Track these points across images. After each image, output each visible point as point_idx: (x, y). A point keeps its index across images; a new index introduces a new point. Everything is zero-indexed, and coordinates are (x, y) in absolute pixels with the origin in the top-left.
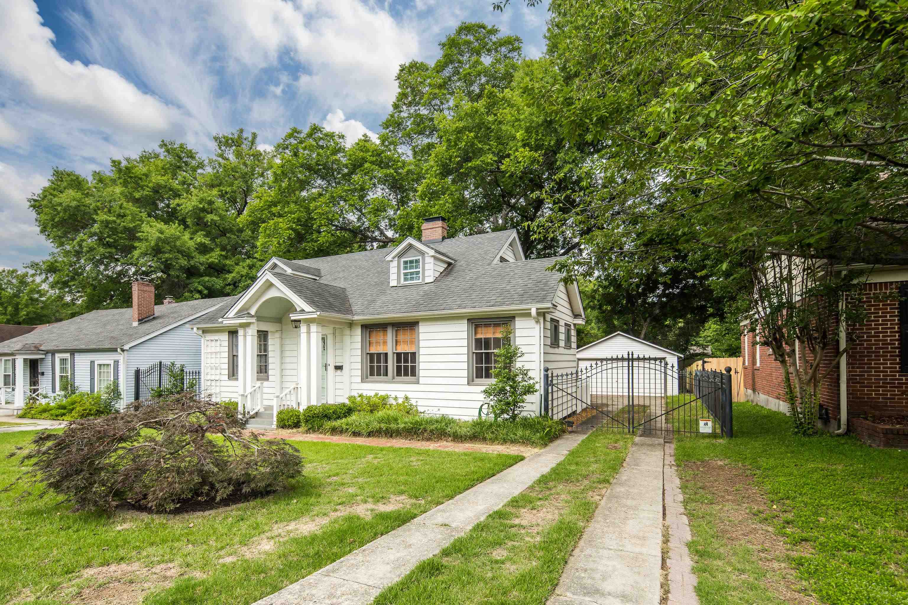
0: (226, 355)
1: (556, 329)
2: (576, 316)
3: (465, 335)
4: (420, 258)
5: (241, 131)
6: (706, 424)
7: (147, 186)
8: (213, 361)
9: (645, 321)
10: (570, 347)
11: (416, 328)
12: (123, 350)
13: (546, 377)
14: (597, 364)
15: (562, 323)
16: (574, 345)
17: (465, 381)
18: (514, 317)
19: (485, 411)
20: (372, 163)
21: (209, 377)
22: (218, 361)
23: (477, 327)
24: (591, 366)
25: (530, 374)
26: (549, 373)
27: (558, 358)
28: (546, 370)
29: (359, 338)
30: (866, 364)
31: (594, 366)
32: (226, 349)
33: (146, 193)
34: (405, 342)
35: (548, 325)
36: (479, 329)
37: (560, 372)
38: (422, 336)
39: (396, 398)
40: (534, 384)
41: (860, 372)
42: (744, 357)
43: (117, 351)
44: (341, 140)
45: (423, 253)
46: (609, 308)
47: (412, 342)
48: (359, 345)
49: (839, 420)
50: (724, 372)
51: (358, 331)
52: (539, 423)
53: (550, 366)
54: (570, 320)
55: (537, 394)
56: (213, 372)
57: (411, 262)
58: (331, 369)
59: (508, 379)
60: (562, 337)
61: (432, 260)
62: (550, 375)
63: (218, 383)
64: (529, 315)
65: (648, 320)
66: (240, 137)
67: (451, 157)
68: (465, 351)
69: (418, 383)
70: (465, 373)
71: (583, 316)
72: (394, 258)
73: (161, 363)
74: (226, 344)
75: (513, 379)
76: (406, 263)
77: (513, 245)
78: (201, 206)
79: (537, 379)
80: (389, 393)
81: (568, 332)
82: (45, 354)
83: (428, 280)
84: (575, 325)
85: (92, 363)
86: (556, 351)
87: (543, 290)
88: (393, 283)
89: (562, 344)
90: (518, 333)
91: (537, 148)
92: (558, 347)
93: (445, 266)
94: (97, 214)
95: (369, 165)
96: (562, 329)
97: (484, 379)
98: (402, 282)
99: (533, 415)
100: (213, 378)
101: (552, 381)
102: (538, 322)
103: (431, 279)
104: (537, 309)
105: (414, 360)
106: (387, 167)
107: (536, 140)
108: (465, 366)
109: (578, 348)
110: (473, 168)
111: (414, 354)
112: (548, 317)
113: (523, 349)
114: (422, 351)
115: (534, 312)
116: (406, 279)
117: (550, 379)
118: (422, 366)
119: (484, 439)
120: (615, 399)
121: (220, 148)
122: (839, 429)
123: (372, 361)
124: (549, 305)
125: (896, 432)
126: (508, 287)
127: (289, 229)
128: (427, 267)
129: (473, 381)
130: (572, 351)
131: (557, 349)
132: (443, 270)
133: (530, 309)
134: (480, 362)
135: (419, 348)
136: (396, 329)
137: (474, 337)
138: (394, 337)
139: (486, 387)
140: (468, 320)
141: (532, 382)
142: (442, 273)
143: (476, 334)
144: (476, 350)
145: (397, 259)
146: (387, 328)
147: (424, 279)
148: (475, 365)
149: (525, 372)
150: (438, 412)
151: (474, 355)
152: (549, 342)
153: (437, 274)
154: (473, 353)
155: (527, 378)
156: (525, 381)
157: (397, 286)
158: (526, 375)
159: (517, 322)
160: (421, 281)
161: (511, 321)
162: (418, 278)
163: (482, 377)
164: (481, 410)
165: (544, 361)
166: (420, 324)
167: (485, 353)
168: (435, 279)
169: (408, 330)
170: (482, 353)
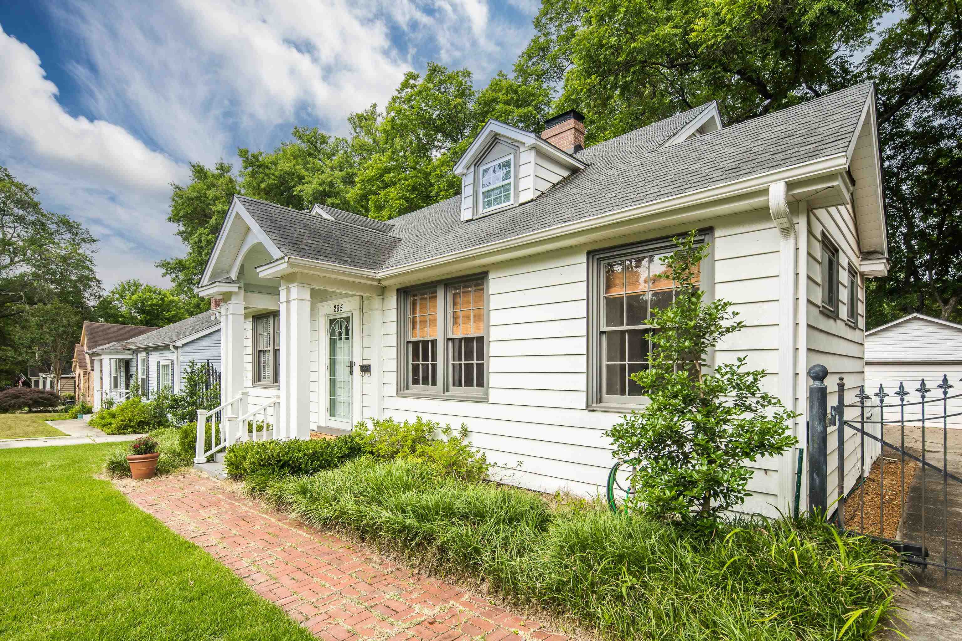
2: (869, 254)
3: (581, 291)
4: (512, 157)
5: (374, 106)
7: (273, 175)
10: (855, 326)
11: (485, 286)
12: (176, 348)
13: (819, 395)
15: (843, 259)
17: (580, 400)
18: (710, 231)
19: (623, 481)
20: (507, 103)
23: (610, 268)
25: (766, 386)
26: (831, 383)
27: (836, 346)
28: (819, 375)
29: (392, 315)
33: (271, 181)
34: (467, 317)
35: (818, 251)
36: (617, 275)
38: (494, 302)
39: (448, 430)
40: (778, 419)
43: (169, 349)
44: (467, 79)
45: (516, 147)
47: (479, 317)
48: (393, 328)
51: (392, 301)
54: (855, 260)
57: (496, 168)
58: (357, 369)
60: (843, 294)
61: (533, 156)
64: (759, 214)
66: (373, 113)
68: (581, 327)
69: (486, 401)
70: (580, 382)
72: (468, 167)
73: (208, 362)
75: (705, 403)
76: (488, 173)
78: (321, 189)
79: (788, 405)
80: (435, 419)
81: (853, 287)
82: (132, 354)
83: (523, 198)
84: (862, 275)
85: (159, 362)
86: (831, 326)
88: (467, 215)
89: (843, 311)
90: (722, 271)
92: (836, 317)
93: (566, 174)
94: (215, 205)
96: (843, 276)
97: (627, 397)
98: (482, 211)
101: (840, 409)
102: (790, 231)
103: (529, 196)
104: (790, 185)
105: (481, 353)
108: (581, 364)
111: (480, 340)
112: (818, 229)
114: (494, 334)
115: (777, 196)
116: (487, 204)
117: (832, 401)
118: (493, 365)
121: (355, 130)
123: (416, 357)
124: (837, 162)
127: (400, 199)
129: (600, 400)
130: (858, 335)
131: (831, 322)
132: (556, 179)
133: (765, 192)
134: (619, 356)
135: (489, 326)
136: (453, 292)
137: (603, 294)
138: (450, 309)
139: (622, 421)
140: (589, 253)
141: (770, 412)
142: (554, 185)
143: (609, 286)
144: (608, 324)
145: (472, 169)
146: (436, 292)
147: (516, 198)
148: (605, 362)
149: (751, 378)
150: (519, 468)
151: (604, 338)
152: (818, 297)
153: (545, 187)
154: (602, 333)
155: (755, 400)
156: (748, 408)
157: (472, 220)
158: (752, 388)
159: (718, 242)
160: (512, 202)
161: (702, 241)
162: (507, 197)
163: (623, 393)
164: (614, 479)
165: (809, 350)
166: (491, 276)
167: (630, 331)
168: (539, 196)
169: (472, 294)
170: (623, 332)
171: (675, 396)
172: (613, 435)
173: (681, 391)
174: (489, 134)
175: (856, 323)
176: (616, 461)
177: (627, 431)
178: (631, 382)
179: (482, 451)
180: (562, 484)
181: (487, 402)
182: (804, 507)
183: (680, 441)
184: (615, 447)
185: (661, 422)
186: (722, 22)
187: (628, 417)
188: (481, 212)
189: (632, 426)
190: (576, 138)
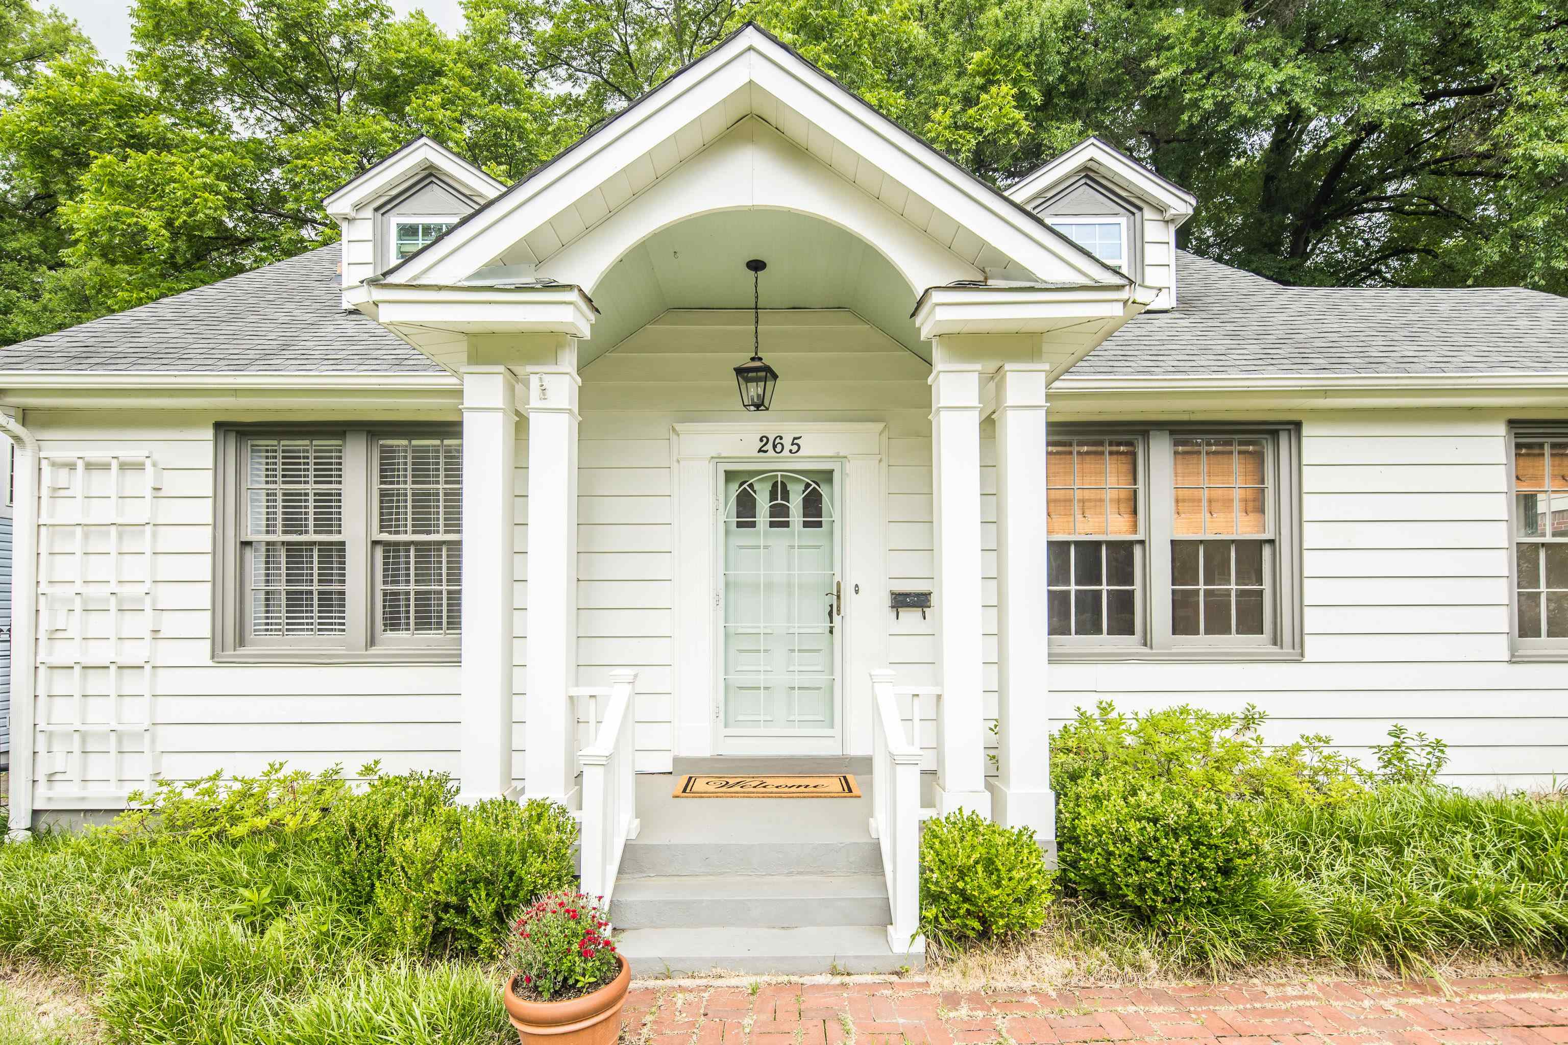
0: (203, 539)
4: (1123, 221)
8: (101, 568)
17: (1500, 648)
21: (63, 653)
22: (136, 568)
32: (204, 511)
38: (1311, 479)
56: (100, 624)
63: (133, 683)
69: (1296, 658)
74: (204, 483)
100: (100, 654)
136: (1175, 449)
140: (1508, 423)
166: (1306, 431)
169: (1235, 458)
181: (1299, 661)
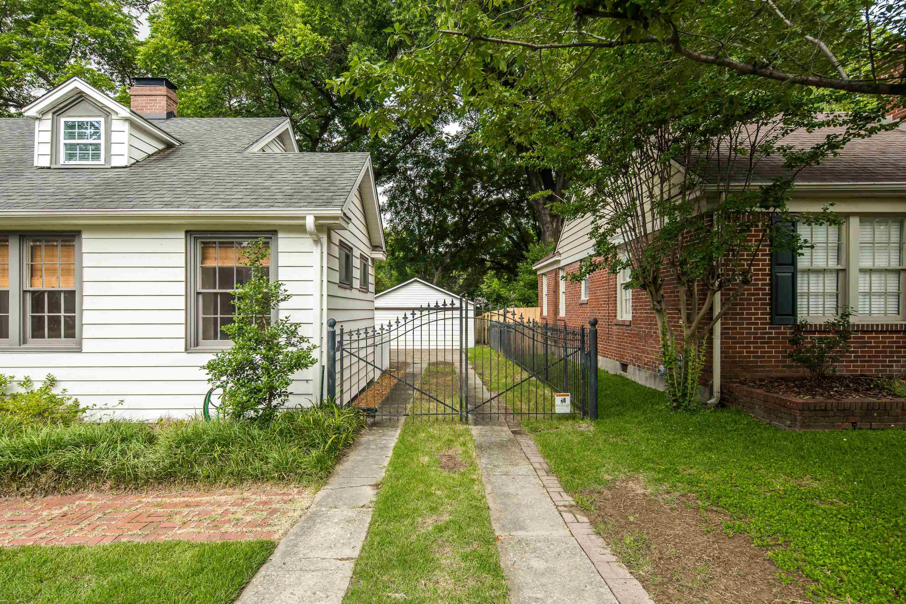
1: (348, 259)
2: (375, 247)
3: (180, 260)
4: (102, 120)
6: (564, 401)
9: (437, 269)
10: (367, 291)
11: (76, 243)
13: (332, 335)
14: (413, 314)
15: (356, 253)
16: (372, 288)
18: (275, 232)
19: (216, 400)
23: (206, 246)
24: (405, 318)
25: (302, 331)
26: (337, 328)
27: (350, 304)
28: (332, 324)
30: (738, 314)
31: (410, 317)
34: (52, 271)
35: (336, 251)
36: (212, 252)
37: (354, 326)
38: (87, 260)
39: (27, 382)
40: (309, 349)
41: (732, 324)
42: (542, 307)
45: (107, 113)
46: (402, 254)
47: (68, 271)
49: (712, 386)
50: (588, 326)
52: (316, 422)
53: (338, 317)
54: (367, 252)
55: (316, 367)
57: (81, 125)
59: (258, 342)
60: (357, 273)
61: (126, 127)
62: (338, 332)
64: (301, 229)
65: (440, 269)
67: (194, 11)
68: (181, 289)
69: (79, 350)
70: (181, 331)
71: (384, 249)
72: (44, 113)
75: (268, 343)
76: (70, 126)
77: (285, 137)
79: (316, 341)
80: (8, 373)
81: (365, 267)
83: (116, 162)
84: (373, 260)
86: (347, 293)
87: (327, 190)
88: (45, 162)
89: (356, 284)
90: (283, 259)
91: (324, 31)
92: (351, 288)
93: (161, 146)
95: (66, 13)
96: (356, 263)
97: (219, 341)
98: (62, 160)
99: (307, 404)
101: (341, 342)
102: (317, 242)
103: (123, 161)
104: (317, 218)
105: (71, 307)
106: (102, 24)
107: (321, 19)
108: (181, 317)
109: (377, 292)
110: (232, 37)
111: (71, 295)
112: (336, 239)
113: (290, 288)
114: (88, 289)
115: (310, 222)
116: (70, 156)
117: (338, 339)
118: (87, 317)
119: (192, 478)
120: (417, 356)
122: (710, 398)
124: (337, 212)
125: (812, 408)
126: (268, 183)
128: (115, 137)
129: (197, 344)
130: (370, 296)
131: (348, 291)
132: (151, 151)
133: (304, 218)
134: (212, 311)
135: (81, 282)
136: (32, 244)
137: (199, 265)
138: (27, 261)
139: (215, 357)
140: (187, 232)
141: (305, 346)
142: (149, 156)
143: (204, 258)
144: (203, 288)
145: (50, 116)
146: (7, 241)
147: (108, 159)
148: (201, 315)
149: (293, 327)
150: (120, 406)
151: (200, 298)
152: (336, 278)
153: (139, 156)
154: (198, 293)
155: (296, 340)
156: (293, 345)
157: (49, 168)
158: (294, 333)
159: (280, 241)
160: (102, 162)
161: (271, 238)
162: (96, 156)
163: (215, 338)
164: (209, 400)
165: (329, 309)
166: (84, 236)
167: (221, 294)
168: (134, 164)
169: (59, 248)
170: (216, 294)
171: (250, 340)
172: (208, 367)
173: (253, 337)
174: (72, 90)
175: (367, 289)
176: (210, 386)
177: (218, 364)
178: (222, 332)
179: (74, 398)
180: (163, 414)
181: (80, 352)
182: (325, 397)
183: (254, 368)
184: (210, 376)
185: (239, 356)
186: (297, 45)
187: (219, 355)
188: (62, 162)
189: (222, 361)
190: (168, 105)
